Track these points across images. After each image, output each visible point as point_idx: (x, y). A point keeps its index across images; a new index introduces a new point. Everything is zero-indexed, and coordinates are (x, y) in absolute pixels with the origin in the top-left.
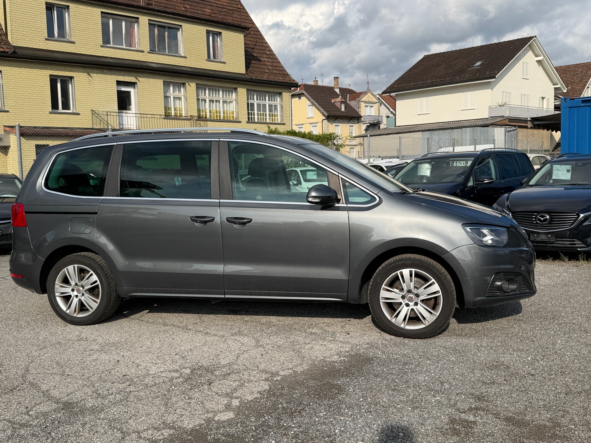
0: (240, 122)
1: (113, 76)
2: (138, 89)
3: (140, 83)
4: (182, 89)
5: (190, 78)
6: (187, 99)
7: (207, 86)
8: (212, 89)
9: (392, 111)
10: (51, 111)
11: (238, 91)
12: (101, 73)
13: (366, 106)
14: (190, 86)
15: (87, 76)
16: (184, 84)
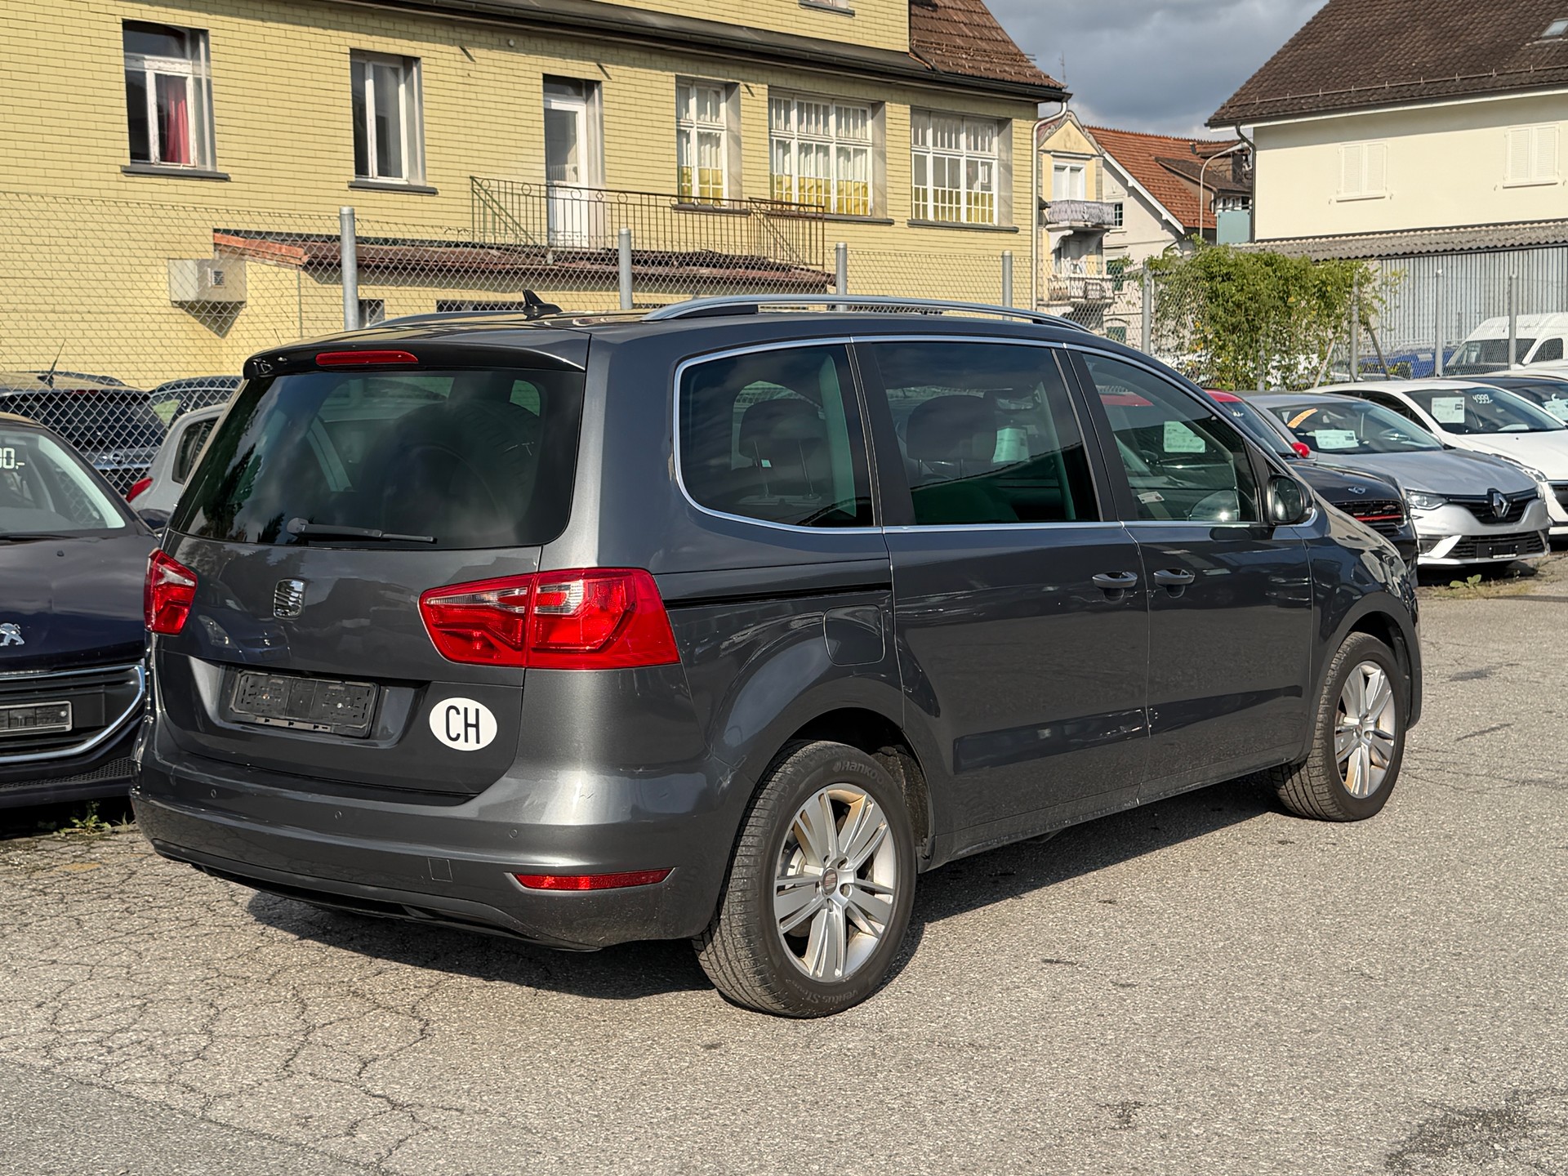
0: (890, 223)
1: (532, 59)
2: (605, 104)
3: (610, 85)
4: (723, 106)
5: (753, 66)
6: (743, 139)
7: (794, 93)
8: (811, 106)
9: (1133, 187)
10: (353, 179)
11: (888, 115)
12: (499, 47)
13: (1057, 168)
14: (752, 95)
15: (458, 58)
16: (730, 88)
